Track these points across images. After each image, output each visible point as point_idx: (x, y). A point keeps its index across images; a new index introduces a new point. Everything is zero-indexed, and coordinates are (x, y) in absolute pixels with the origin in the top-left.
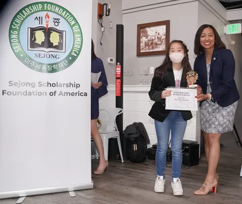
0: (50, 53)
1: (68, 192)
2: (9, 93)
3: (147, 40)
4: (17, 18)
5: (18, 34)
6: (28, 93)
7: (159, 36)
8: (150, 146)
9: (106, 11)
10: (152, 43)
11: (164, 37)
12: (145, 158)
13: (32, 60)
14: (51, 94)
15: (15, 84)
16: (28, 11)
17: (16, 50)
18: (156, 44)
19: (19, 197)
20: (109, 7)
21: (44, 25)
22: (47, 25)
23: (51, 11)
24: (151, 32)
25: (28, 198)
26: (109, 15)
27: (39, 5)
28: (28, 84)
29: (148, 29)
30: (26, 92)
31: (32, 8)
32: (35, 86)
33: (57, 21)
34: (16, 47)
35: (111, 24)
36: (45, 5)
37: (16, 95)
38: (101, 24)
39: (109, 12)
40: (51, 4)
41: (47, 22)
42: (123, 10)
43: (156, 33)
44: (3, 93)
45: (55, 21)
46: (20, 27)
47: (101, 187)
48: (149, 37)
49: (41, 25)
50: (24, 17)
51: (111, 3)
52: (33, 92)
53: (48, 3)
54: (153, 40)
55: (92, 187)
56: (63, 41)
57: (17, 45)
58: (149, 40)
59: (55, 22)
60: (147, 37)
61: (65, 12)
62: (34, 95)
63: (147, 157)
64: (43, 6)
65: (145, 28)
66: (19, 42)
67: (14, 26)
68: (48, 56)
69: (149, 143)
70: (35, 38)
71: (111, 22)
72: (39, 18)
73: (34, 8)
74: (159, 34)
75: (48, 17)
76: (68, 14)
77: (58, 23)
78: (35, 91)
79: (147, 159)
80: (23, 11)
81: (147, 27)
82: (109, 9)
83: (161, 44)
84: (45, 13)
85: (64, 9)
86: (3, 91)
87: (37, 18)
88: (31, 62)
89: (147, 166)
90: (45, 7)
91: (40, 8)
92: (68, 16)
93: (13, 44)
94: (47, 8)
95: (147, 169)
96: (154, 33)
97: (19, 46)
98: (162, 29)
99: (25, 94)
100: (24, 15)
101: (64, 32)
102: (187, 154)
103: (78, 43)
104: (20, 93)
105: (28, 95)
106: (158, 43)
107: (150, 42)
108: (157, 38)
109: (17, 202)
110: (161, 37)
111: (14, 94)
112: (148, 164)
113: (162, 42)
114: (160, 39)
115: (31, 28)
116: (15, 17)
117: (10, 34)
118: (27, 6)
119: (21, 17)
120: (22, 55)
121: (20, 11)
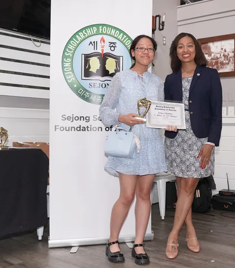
0: (106, 82)
1: (125, 243)
2: (62, 129)
4: (71, 44)
5: (72, 62)
6: (81, 128)
7: (226, 54)
8: (215, 193)
9: (160, 24)
10: (217, 63)
12: (210, 208)
13: (87, 91)
14: (107, 129)
15: (68, 118)
16: (82, 36)
17: (70, 79)
18: (222, 64)
19: (71, 247)
20: (163, 19)
21: (99, 50)
22: (103, 50)
23: (106, 34)
24: (215, 48)
25: (82, 249)
26: (163, 29)
27: (94, 28)
28: (82, 118)
29: (211, 44)
30: (80, 127)
31: (86, 32)
32: (89, 120)
33: (113, 45)
34: (70, 77)
35: (164, 39)
36: (100, 27)
37: (69, 130)
39: (163, 26)
40: (107, 26)
41: (103, 47)
42: (179, 21)
43: (222, 49)
44: (56, 129)
45: (111, 45)
46: (73, 54)
48: (213, 55)
49: (96, 51)
50: (78, 42)
51: (165, 14)
52: (88, 127)
53: (103, 25)
54: (218, 58)
55: (152, 238)
56: (120, 68)
57: (70, 75)
58: (212, 59)
59: (111, 47)
60: (210, 55)
61: (122, 34)
62: (88, 130)
63: (211, 205)
64: (98, 29)
65: (207, 43)
66: (73, 71)
67: (68, 53)
68: (104, 86)
69: (215, 188)
70: (89, 65)
71: (164, 37)
72: (94, 42)
73: (89, 31)
74: (225, 51)
75: (104, 41)
76: (125, 36)
77: (114, 47)
78: (89, 126)
79: (212, 208)
80: (77, 36)
81: (210, 42)
82: (163, 22)
83: (228, 64)
84: (100, 37)
85: (121, 31)
86: (55, 126)
87: (91, 42)
88: (84, 93)
89: (213, 217)
90: (101, 30)
91: (95, 31)
92: (125, 38)
93: (66, 73)
94: (102, 31)
95: (213, 221)
96: (219, 50)
97: (72, 76)
98: (228, 45)
99: (78, 129)
100: (78, 40)
101: (121, 58)
104: (73, 129)
105: (82, 130)
106: (224, 62)
107: (214, 61)
108: (224, 55)
109: (71, 251)
110: (228, 54)
111: (67, 129)
112: (213, 215)
113: (230, 60)
114: (228, 57)
115: (85, 55)
116: (69, 42)
117: (63, 62)
118: (81, 30)
119: (74, 43)
120: (75, 86)
121: (74, 36)
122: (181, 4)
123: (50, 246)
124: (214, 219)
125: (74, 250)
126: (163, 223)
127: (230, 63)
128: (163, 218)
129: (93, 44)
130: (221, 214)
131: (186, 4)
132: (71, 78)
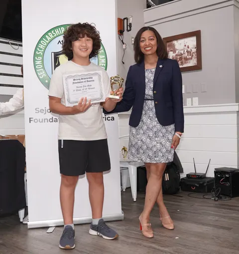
2: (36, 121)
3: (174, 55)
4: (41, 44)
5: (43, 60)
6: (54, 120)
7: (189, 50)
8: (183, 176)
9: (127, 26)
10: (181, 59)
11: (194, 50)
12: (179, 189)
15: (42, 111)
16: (51, 36)
17: (41, 76)
18: (186, 59)
19: (48, 228)
20: (131, 21)
24: (179, 45)
25: (58, 228)
26: (130, 30)
27: (62, 28)
29: (175, 42)
31: (55, 32)
34: (41, 73)
35: (133, 40)
38: (122, 41)
39: (130, 27)
42: (146, 23)
43: (185, 46)
44: (30, 121)
46: (44, 53)
47: (131, 218)
48: (177, 52)
50: (47, 42)
51: (132, 16)
53: (70, 25)
54: (182, 54)
55: (123, 218)
57: (41, 71)
58: (176, 55)
60: (174, 52)
63: (180, 187)
64: (66, 29)
65: (171, 41)
66: (44, 68)
67: (39, 52)
69: (182, 172)
70: (59, 62)
71: (133, 37)
73: (57, 31)
74: (188, 47)
79: (180, 191)
80: (46, 36)
81: (174, 40)
82: (130, 24)
83: (191, 59)
86: (30, 118)
87: (59, 41)
89: (181, 198)
91: (63, 31)
93: (38, 70)
95: (181, 201)
96: (182, 47)
97: (43, 73)
98: (191, 42)
99: (51, 120)
100: (47, 40)
102: (228, 184)
103: (102, 65)
104: (46, 120)
105: (54, 121)
106: (188, 57)
107: (179, 57)
108: (187, 51)
109: (48, 231)
110: (191, 50)
111: (41, 121)
112: (181, 196)
113: (193, 55)
114: (190, 52)
115: (54, 53)
116: (39, 42)
117: (34, 60)
118: (50, 31)
119: (44, 42)
120: (47, 81)
121: (44, 36)
122: (147, 8)
123: (29, 227)
124: (182, 200)
125: (50, 230)
126: (135, 204)
127: (193, 58)
128: (135, 200)
129: (62, 43)
130: (188, 195)
131: (152, 7)
132: (43, 74)
